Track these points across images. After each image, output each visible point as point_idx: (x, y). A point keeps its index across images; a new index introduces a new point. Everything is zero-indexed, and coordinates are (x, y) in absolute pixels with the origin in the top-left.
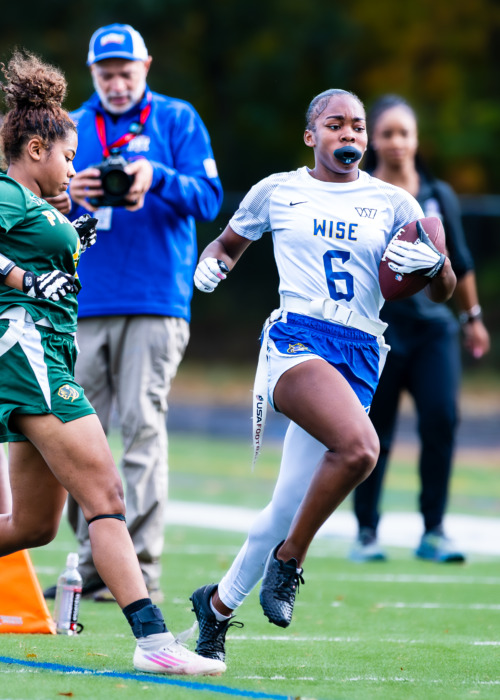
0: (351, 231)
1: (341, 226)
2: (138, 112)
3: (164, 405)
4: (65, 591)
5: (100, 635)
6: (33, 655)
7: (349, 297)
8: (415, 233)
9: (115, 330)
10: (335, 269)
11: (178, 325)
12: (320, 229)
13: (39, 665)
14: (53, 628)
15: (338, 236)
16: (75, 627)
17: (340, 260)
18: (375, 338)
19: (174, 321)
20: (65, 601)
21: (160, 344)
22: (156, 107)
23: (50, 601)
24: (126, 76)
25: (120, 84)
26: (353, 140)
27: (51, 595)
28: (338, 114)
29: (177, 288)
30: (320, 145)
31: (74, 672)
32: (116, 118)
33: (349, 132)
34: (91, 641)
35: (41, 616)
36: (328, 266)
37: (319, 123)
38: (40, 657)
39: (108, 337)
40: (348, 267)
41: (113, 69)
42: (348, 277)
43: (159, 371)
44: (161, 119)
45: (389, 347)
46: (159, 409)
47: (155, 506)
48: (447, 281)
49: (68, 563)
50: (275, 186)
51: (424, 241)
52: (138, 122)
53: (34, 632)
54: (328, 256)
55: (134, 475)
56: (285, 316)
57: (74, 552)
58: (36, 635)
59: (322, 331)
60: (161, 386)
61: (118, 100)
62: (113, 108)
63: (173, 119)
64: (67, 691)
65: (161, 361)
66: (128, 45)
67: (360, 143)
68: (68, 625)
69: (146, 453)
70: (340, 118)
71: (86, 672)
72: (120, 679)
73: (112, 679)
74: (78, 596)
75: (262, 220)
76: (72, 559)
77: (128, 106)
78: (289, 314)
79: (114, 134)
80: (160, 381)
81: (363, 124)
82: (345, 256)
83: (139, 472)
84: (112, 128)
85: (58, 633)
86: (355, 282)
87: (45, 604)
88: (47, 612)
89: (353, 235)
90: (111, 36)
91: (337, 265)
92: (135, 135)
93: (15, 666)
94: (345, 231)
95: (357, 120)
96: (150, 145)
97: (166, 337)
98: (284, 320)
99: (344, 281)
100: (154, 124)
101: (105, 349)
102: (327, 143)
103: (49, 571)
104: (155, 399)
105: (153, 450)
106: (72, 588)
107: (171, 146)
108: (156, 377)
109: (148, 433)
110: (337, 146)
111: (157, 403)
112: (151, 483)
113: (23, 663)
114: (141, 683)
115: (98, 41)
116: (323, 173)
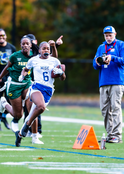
0: (48, 68)
1: (46, 67)
2: (113, 44)
3: (120, 103)
4: (102, 141)
5: (110, 150)
6: (96, 154)
7: (48, 80)
8: (59, 67)
9: (109, 88)
10: (45, 75)
11: (122, 86)
12: (42, 68)
13: (97, 156)
14: (100, 148)
15: (45, 69)
16: (104, 148)
17: (46, 74)
18: (52, 88)
19: (121, 86)
20: (102, 143)
21: (118, 90)
22: (117, 43)
23: (99, 143)
24: (110, 36)
25: (109, 37)
26: (47, 52)
27: (100, 142)
28: (44, 47)
29: (121, 79)
30: (41, 53)
31: (104, 157)
32: (109, 45)
33: (47, 50)
34: (108, 151)
35: (97, 146)
36: (44, 75)
37: (41, 48)
38: (97, 154)
39: (107, 90)
40: (48, 75)
41: (108, 35)
42: (48, 77)
43: (118, 96)
44: (117, 45)
45: (55, 90)
46: (119, 104)
47: (120, 123)
48: (64, 77)
49: (103, 135)
50: (33, 60)
51: (60, 68)
52: (113, 46)
53: (96, 149)
54: (44, 73)
55: (115, 117)
56: (35, 83)
57: (104, 133)
58: (97, 150)
59: (42, 86)
60: (119, 99)
61: (109, 41)
62: (108, 43)
63: (120, 45)
64: (103, 161)
65: (118, 94)
66: (111, 30)
67: (49, 52)
68: (103, 148)
69: (117, 113)
70: (45, 48)
71: (107, 157)
72: (114, 158)
73: (112, 158)
74: (105, 142)
75: (31, 66)
76: (104, 134)
77: (111, 43)
78: (36, 83)
79: (108, 48)
80: (119, 98)
81: (49, 48)
82: (47, 73)
83: (116, 116)
84: (108, 47)
85: (101, 149)
86: (49, 78)
87: (98, 143)
88: (99, 145)
89: (48, 69)
90: (108, 28)
91: (46, 75)
92: (112, 48)
93: (92, 156)
94: (47, 68)
95: (48, 48)
96: (115, 50)
97: (119, 89)
98: (35, 84)
99: (47, 77)
100: (116, 46)
101: (107, 92)
102: (43, 52)
103: (99, 137)
104: (118, 101)
105: (118, 112)
106: (104, 140)
107: (119, 51)
108: (118, 97)
109: (117, 108)
110: (44, 53)
111: (118, 102)
112: (118, 118)
113: (94, 155)
114: (118, 159)
115: (105, 29)
116: (42, 58)
